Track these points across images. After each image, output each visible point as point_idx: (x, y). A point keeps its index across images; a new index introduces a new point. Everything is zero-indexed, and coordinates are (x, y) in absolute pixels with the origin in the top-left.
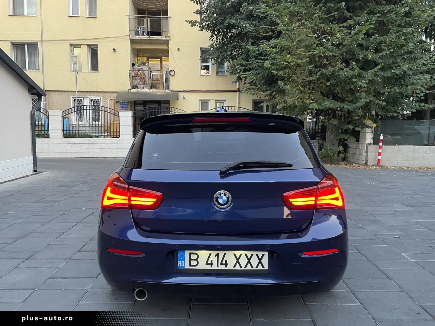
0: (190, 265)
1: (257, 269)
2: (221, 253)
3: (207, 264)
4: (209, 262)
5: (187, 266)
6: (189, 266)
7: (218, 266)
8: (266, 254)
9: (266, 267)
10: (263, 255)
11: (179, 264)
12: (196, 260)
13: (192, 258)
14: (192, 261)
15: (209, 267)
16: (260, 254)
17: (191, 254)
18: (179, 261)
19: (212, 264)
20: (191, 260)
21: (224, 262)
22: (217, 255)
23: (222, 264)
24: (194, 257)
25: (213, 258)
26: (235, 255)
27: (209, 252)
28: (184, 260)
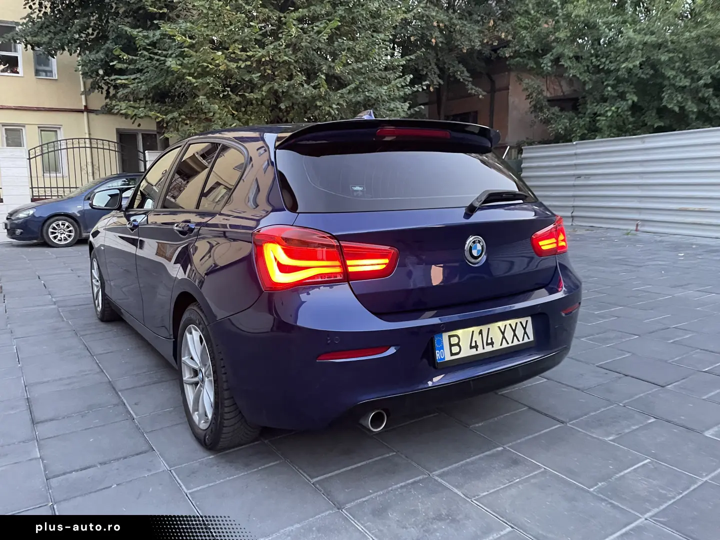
0: (452, 354)
1: (524, 342)
2: (484, 328)
3: (471, 347)
4: (473, 344)
5: (448, 358)
6: (451, 356)
7: (484, 348)
8: (529, 319)
9: (532, 339)
10: (527, 321)
11: (437, 355)
12: (458, 344)
13: (452, 343)
14: (453, 348)
15: (474, 352)
16: (523, 320)
17: (450, 337)
18: (437, 352)
19: (476, 347)
20: (451, 345)
21: (489, 341)
22: (481, 332)
23: (488, 344)
24: (454, 340)
25: (477, 337)
26: (499, 327)
27: (471, 329)
28: (442, 348)
